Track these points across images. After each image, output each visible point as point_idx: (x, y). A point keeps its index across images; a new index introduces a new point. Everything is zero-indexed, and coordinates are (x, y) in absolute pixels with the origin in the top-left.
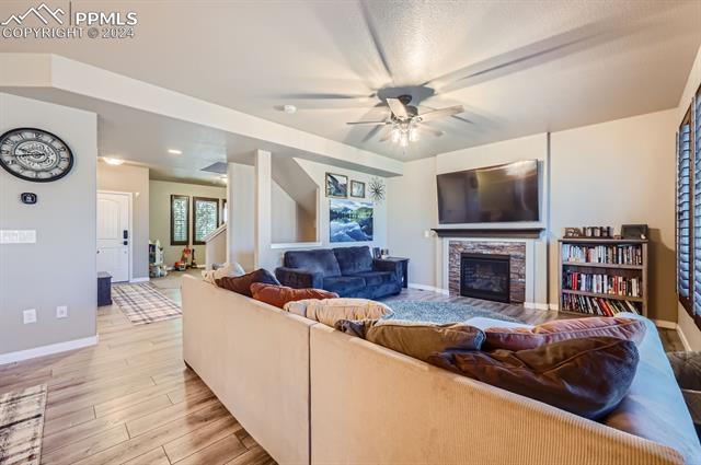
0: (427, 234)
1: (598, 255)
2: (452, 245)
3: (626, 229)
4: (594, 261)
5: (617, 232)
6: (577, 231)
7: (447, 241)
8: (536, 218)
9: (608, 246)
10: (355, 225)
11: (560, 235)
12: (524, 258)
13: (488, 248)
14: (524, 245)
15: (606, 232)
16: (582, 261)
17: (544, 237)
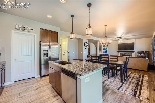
0: (116, 52)
1: (142, 54)
2: (120, 53)
3: (146, 51)
4: (142, 55)
5: (144, 52)
6: (139, 51)
7: (119, 53)
8: (134, 50)
9: (143, 53)
10: (105, 51)
11: (137, 52)
12: (132, 55)
13: (126, 54)
14: (132, 53)
15: (143, 52)
16: (140, 55)
17: (135, 52)
